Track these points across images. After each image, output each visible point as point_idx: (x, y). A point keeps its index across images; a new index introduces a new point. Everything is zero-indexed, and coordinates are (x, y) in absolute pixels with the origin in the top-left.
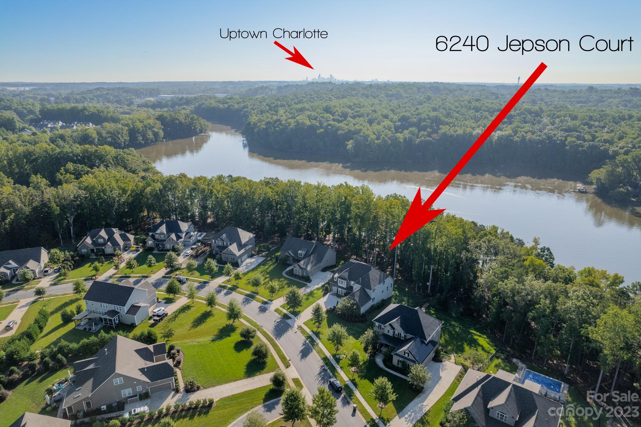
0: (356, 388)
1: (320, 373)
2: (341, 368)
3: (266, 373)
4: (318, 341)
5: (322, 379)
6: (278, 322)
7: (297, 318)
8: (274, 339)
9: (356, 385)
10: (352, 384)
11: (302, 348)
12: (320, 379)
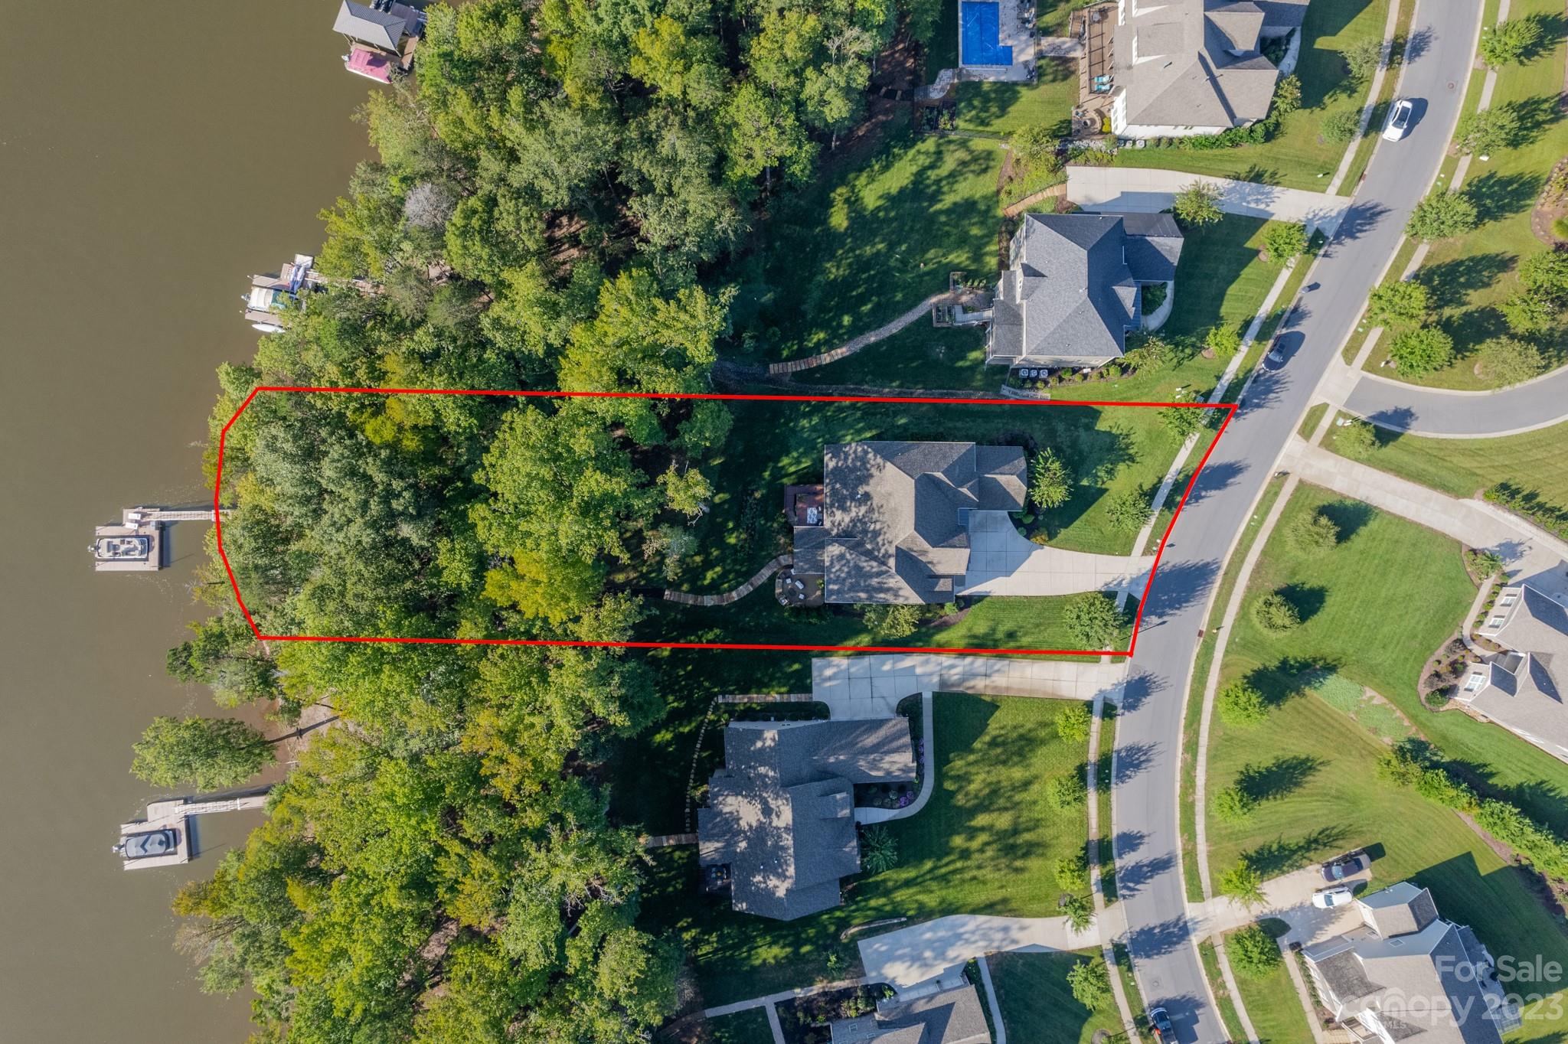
0: (1253, 318)
1: (1258, 406)
2: (1219, 378)
3: (1334, 492)
4: (1169, 479)
5: (1272, 391)
6: (1160, 616)
7: (1120, 583)
8: (1221, 572)
9: (1247, 324)
10: (1249, 331)
11: (1213, 493)
12: (1272, 396)
